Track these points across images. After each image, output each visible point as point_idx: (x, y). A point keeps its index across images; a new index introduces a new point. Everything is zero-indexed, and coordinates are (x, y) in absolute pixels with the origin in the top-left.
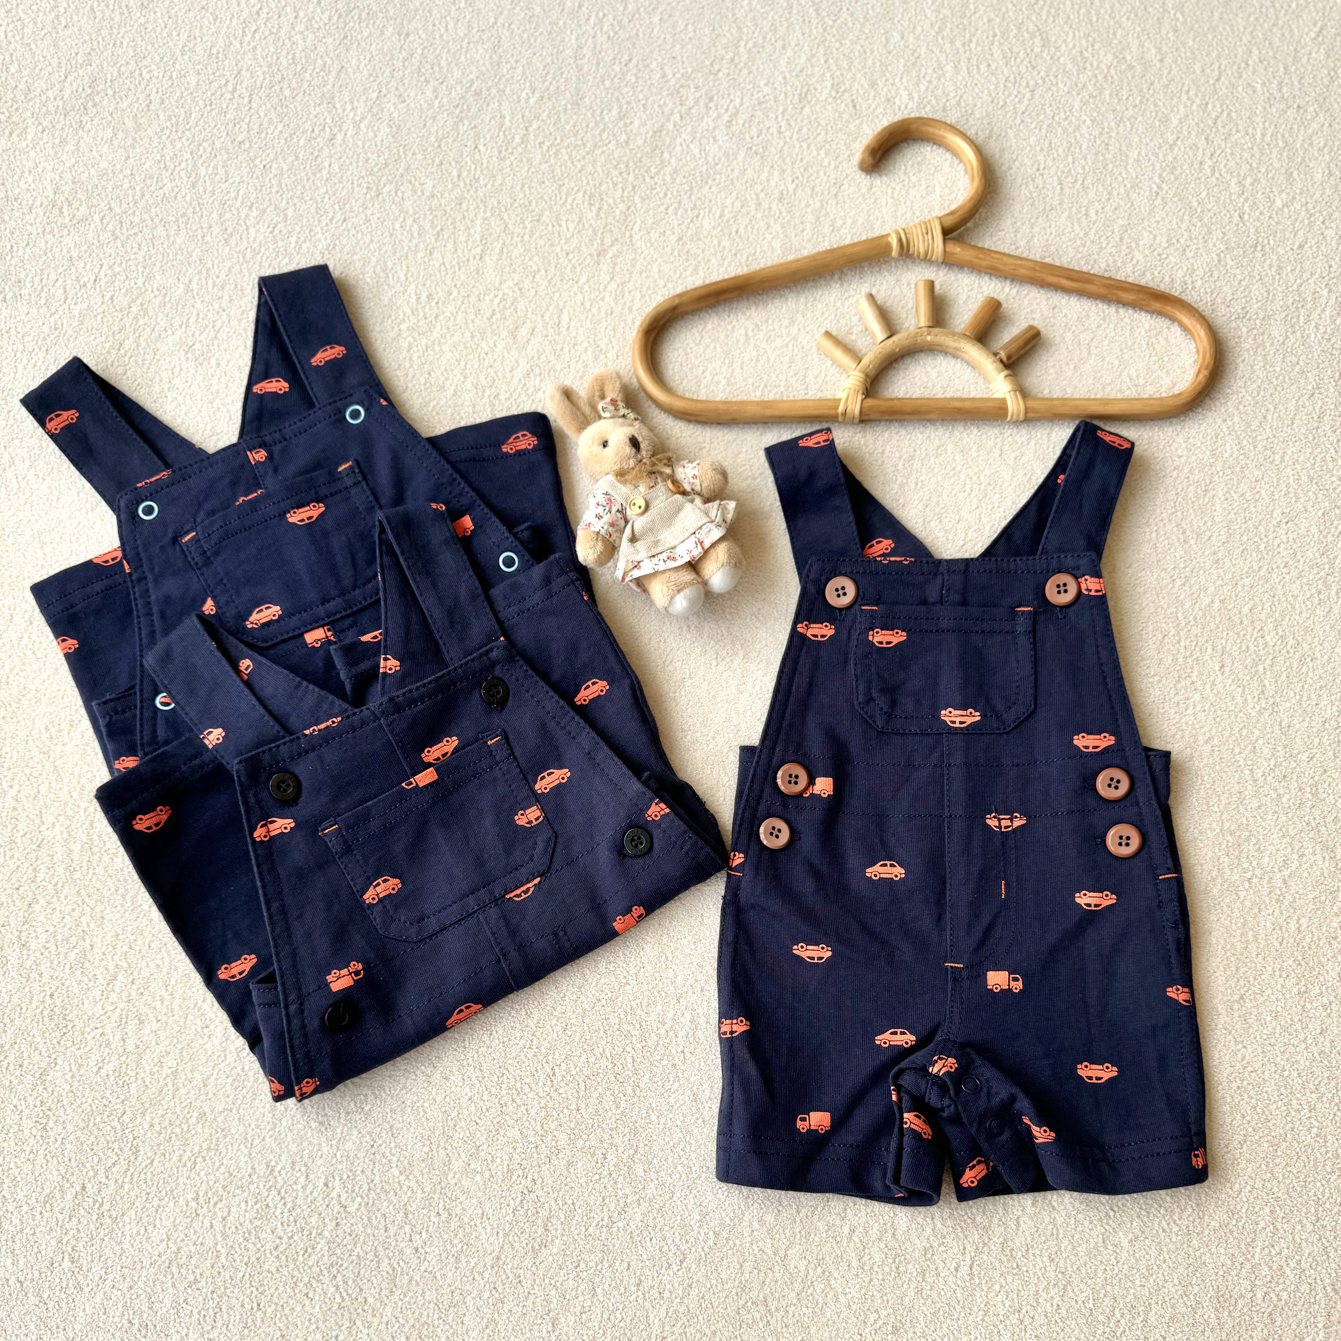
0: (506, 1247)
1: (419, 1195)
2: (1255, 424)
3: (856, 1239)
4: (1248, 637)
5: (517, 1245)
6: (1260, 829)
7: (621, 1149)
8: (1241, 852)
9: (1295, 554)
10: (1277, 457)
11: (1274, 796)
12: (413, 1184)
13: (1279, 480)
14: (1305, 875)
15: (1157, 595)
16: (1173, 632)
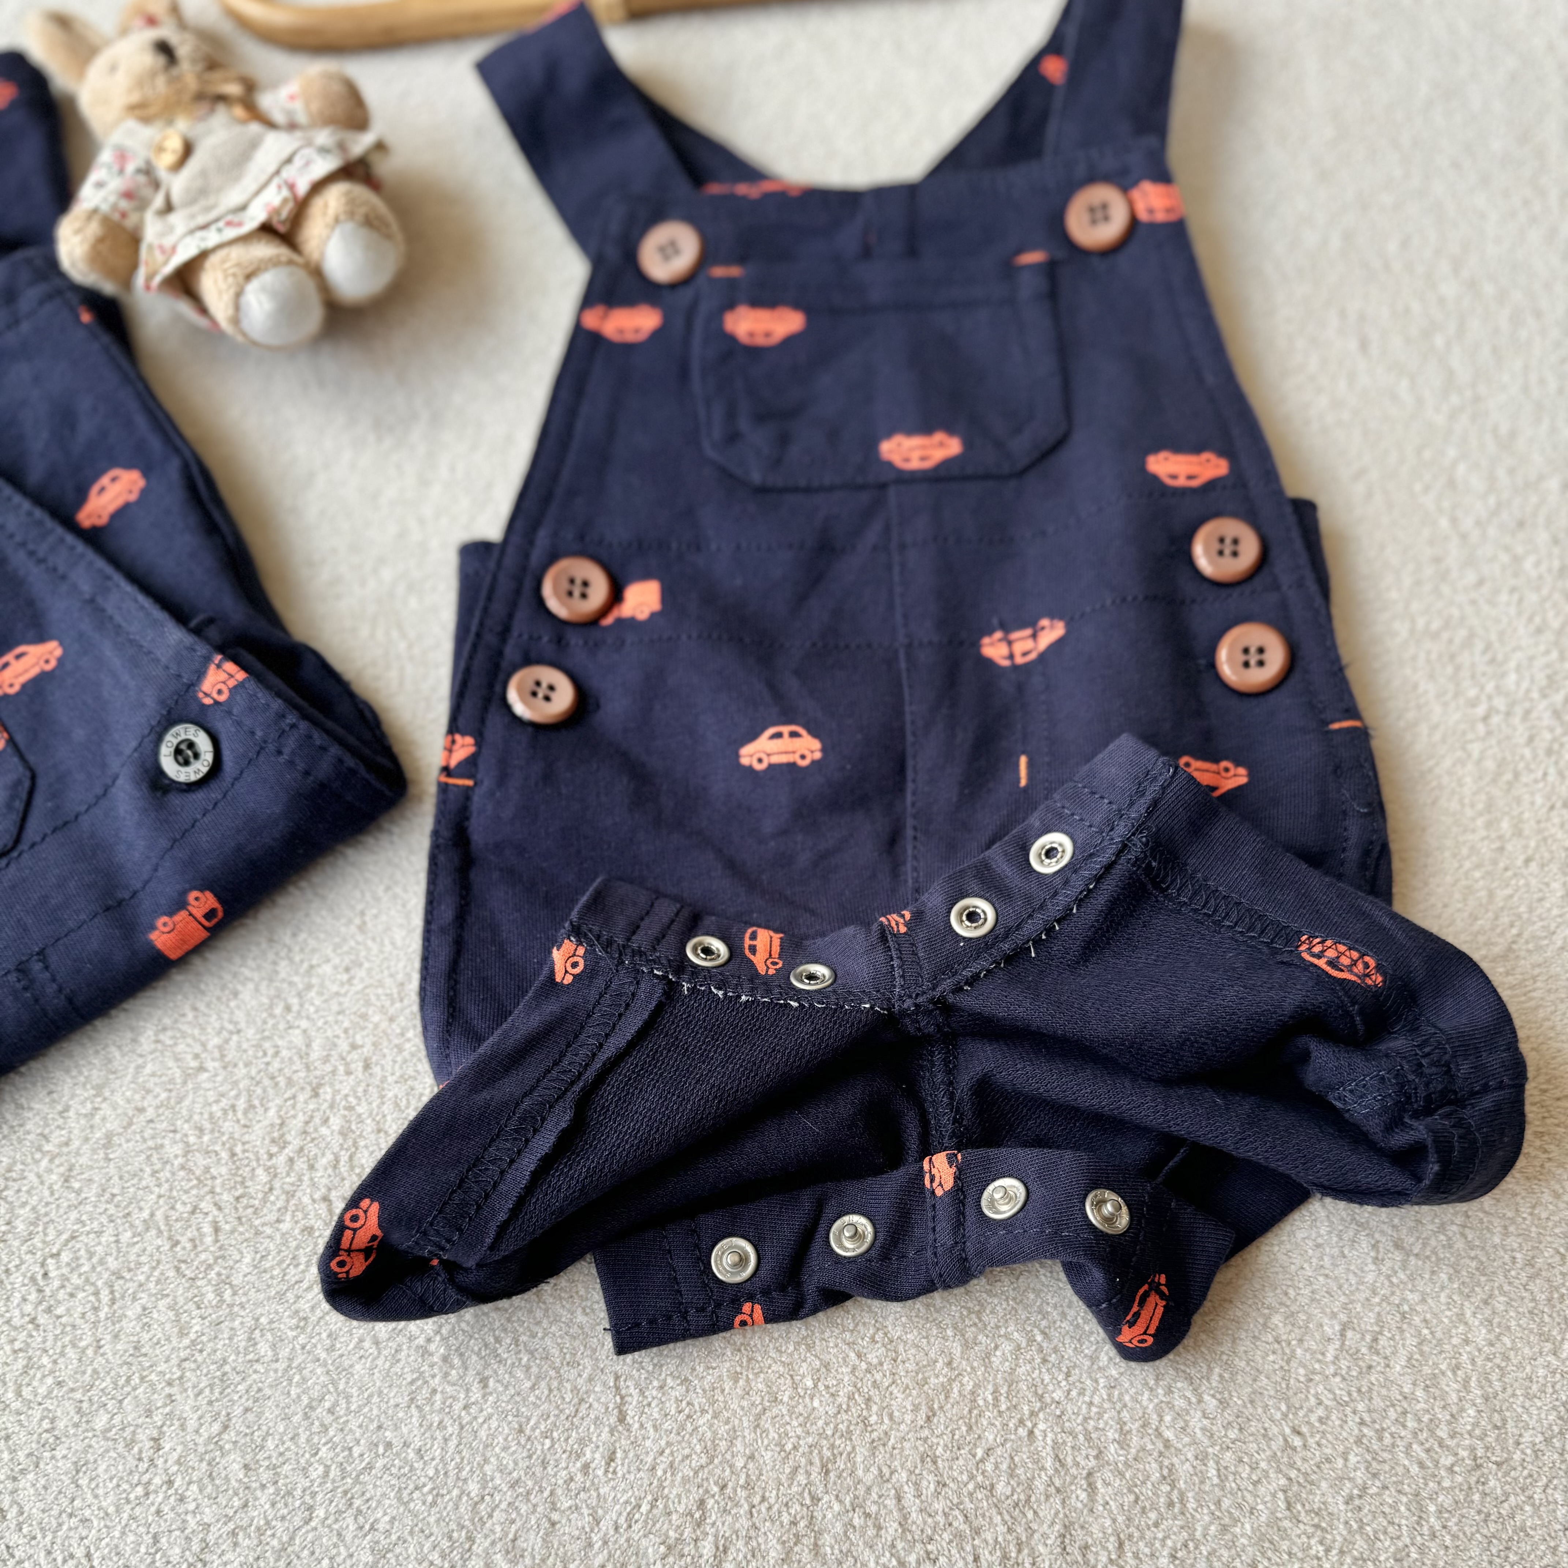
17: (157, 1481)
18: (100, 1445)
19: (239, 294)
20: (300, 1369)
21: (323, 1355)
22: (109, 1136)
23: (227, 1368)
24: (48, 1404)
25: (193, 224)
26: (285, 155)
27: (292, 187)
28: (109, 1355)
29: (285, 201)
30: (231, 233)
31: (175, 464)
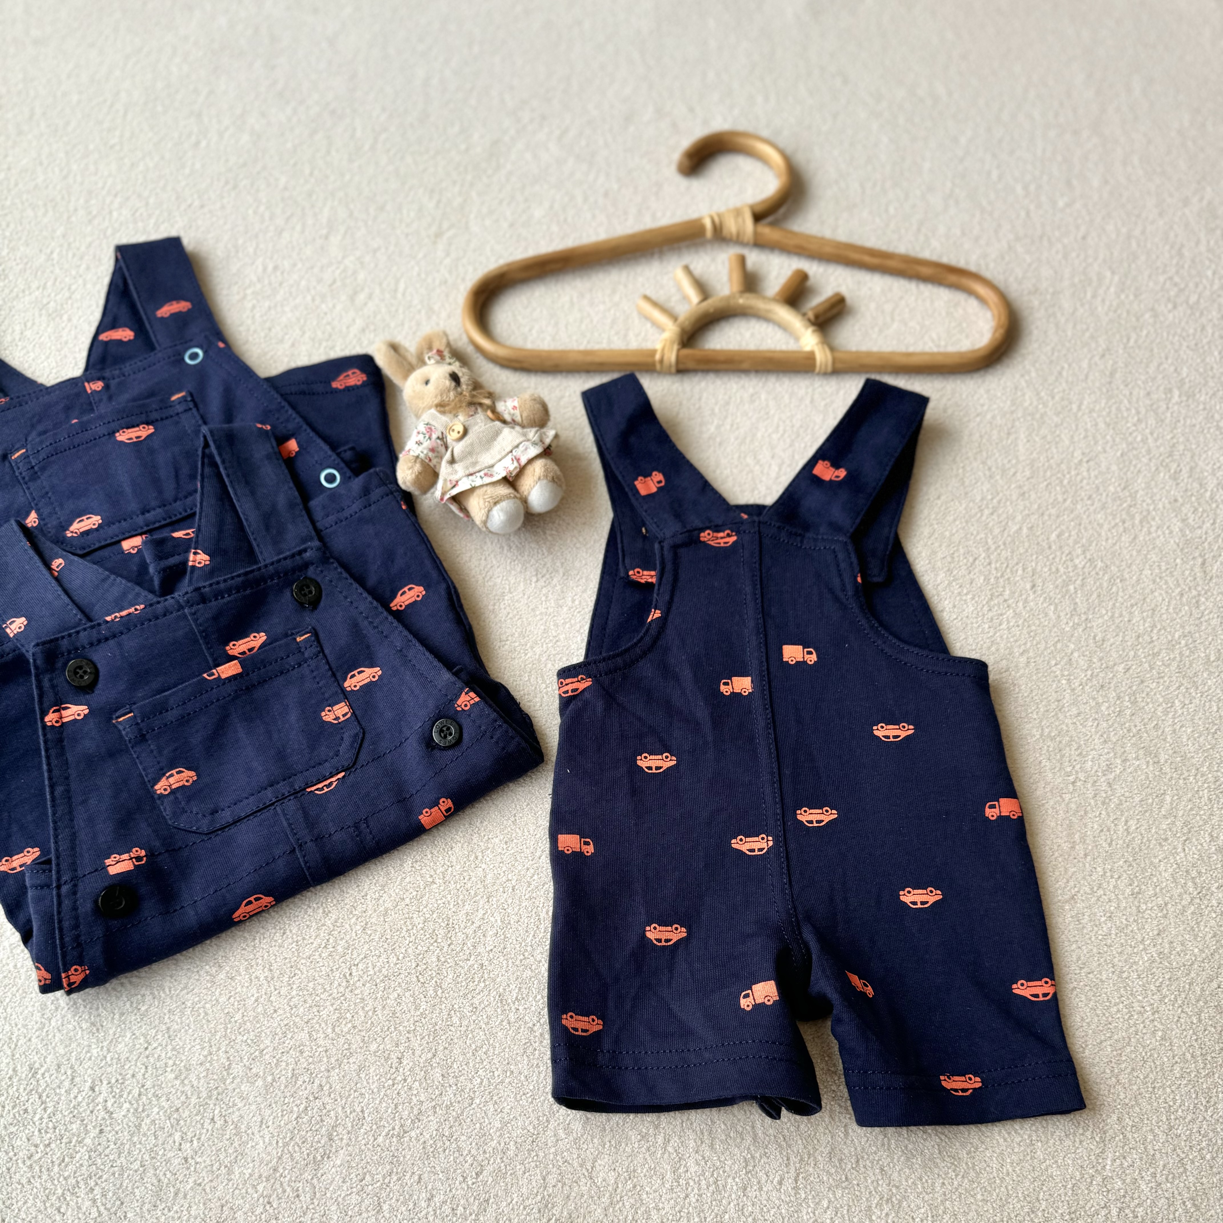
0: (285, 1157)
1: (194, 1100)
2: (1051, 379)
3: (670, 1149)
4: (1057, 560)
5: (297, 1156)
6: (1080, 735)
7: (418, 1053)
8: (1063, 756)
9: (1098, 488)
10: (1075, 407)
11: (1093, 704)
12: (188, 1088)
13: (1077, 426)
14: (1130, 779)
15: (967, 522)
16: (983, 555)
17: (399, 1078)
18: (372, 1059)
19: (489, 511)
20: (472, 1032)
21: (484, 1026)
22: (386, 910)
23: (437, 1027)
24: (348, 1036)
25: (467, 472)
26: (516, 443)
27: (518, 460)
28: (380, 1016)
29: (516, 468)
30: (487, 480)
31: (444, 586)
